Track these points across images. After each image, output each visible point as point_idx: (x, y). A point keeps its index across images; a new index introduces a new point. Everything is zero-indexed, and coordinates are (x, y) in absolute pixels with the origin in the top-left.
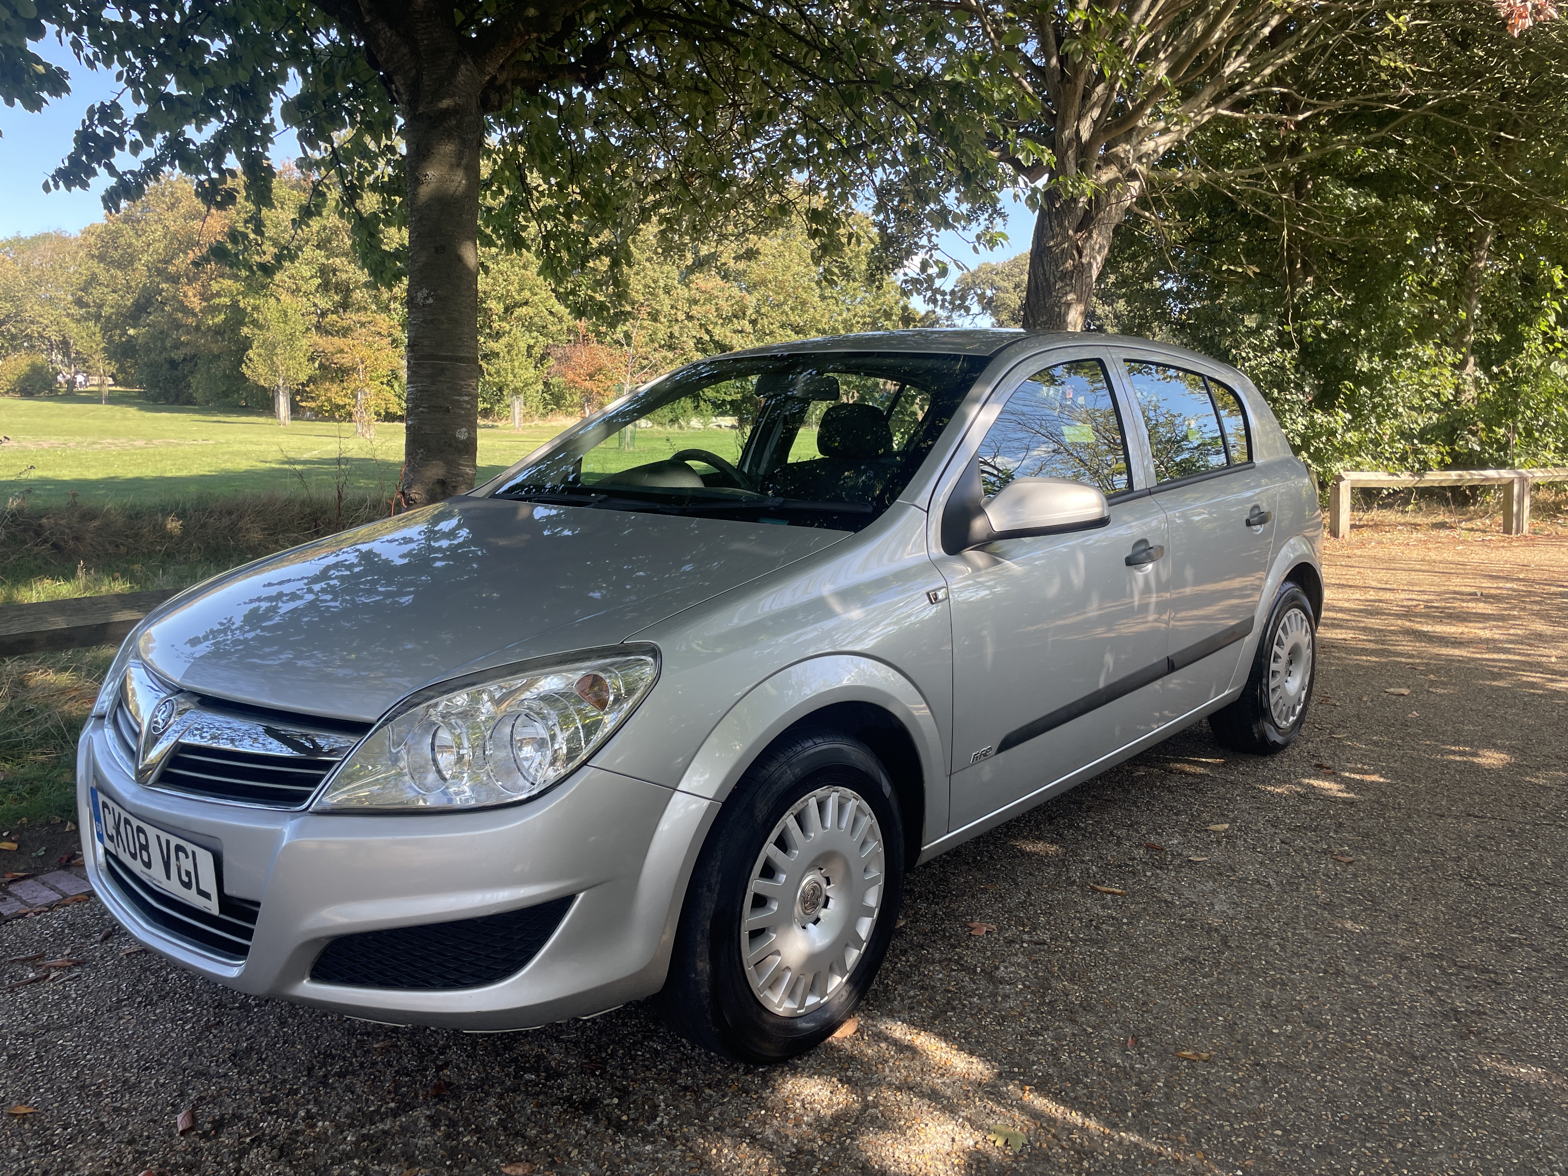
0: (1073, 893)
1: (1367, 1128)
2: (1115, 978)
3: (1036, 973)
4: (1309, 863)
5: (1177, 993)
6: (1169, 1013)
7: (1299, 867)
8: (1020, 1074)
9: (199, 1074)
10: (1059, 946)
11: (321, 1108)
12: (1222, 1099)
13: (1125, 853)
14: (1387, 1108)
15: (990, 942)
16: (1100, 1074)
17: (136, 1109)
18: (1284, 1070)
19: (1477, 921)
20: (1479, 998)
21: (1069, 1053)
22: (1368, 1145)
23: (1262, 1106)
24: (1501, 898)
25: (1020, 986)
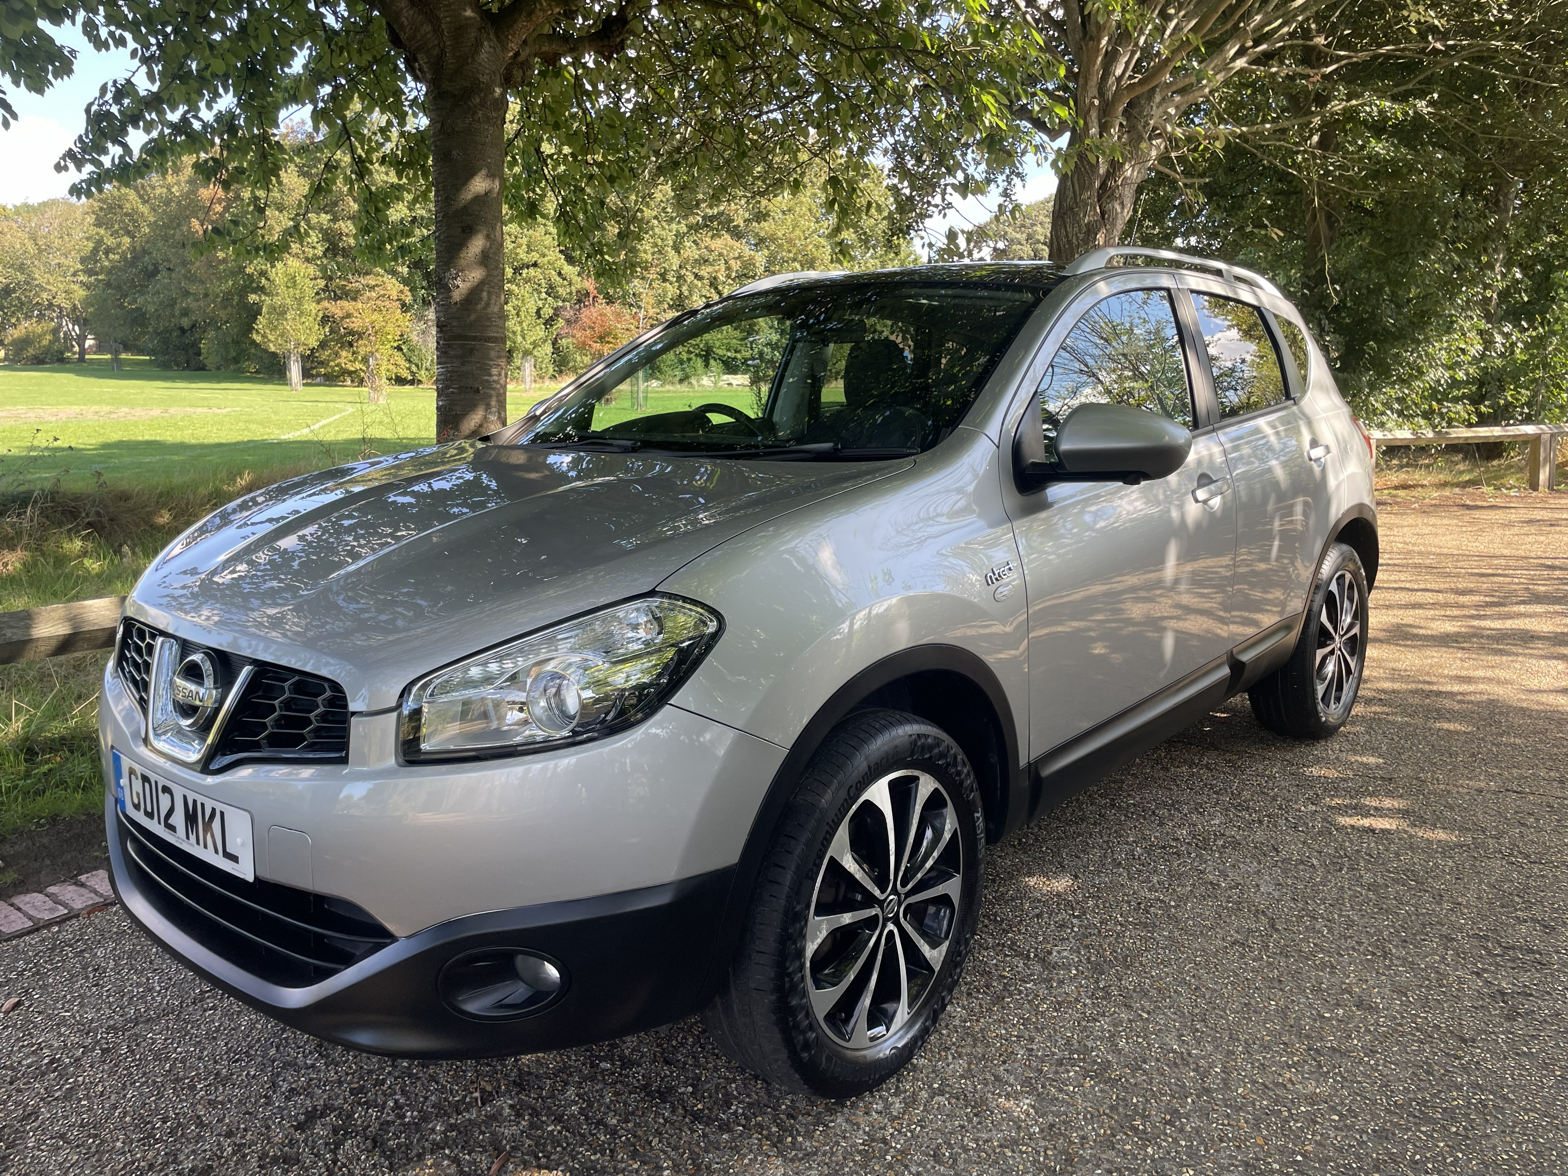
0: (1120, 875)
1: (1420, 1111)
2: (1166, 963)
3: (1089, 959)
4: (1351, 841)
5: (1229, 977)
6: (1222, 998)
7: (1342, 847)
8: (1080, 1060)
9: (286, 1065)
10: (1109, 930)
11: (408, 1098)
12: (1277, 1084)
13: (1168, 833)
14: (1440, 1092)
15: (1041, 927)
16: (1158, 1060)
17: (230, 1101)
18: (1338, 1055)
19: (1520, 901)
20: (1525, 978)
21: (1127, 1039)
22: (1423, 1129)
23: (1318, 1090)
24: (1543, 876)
25: (1074, 972)
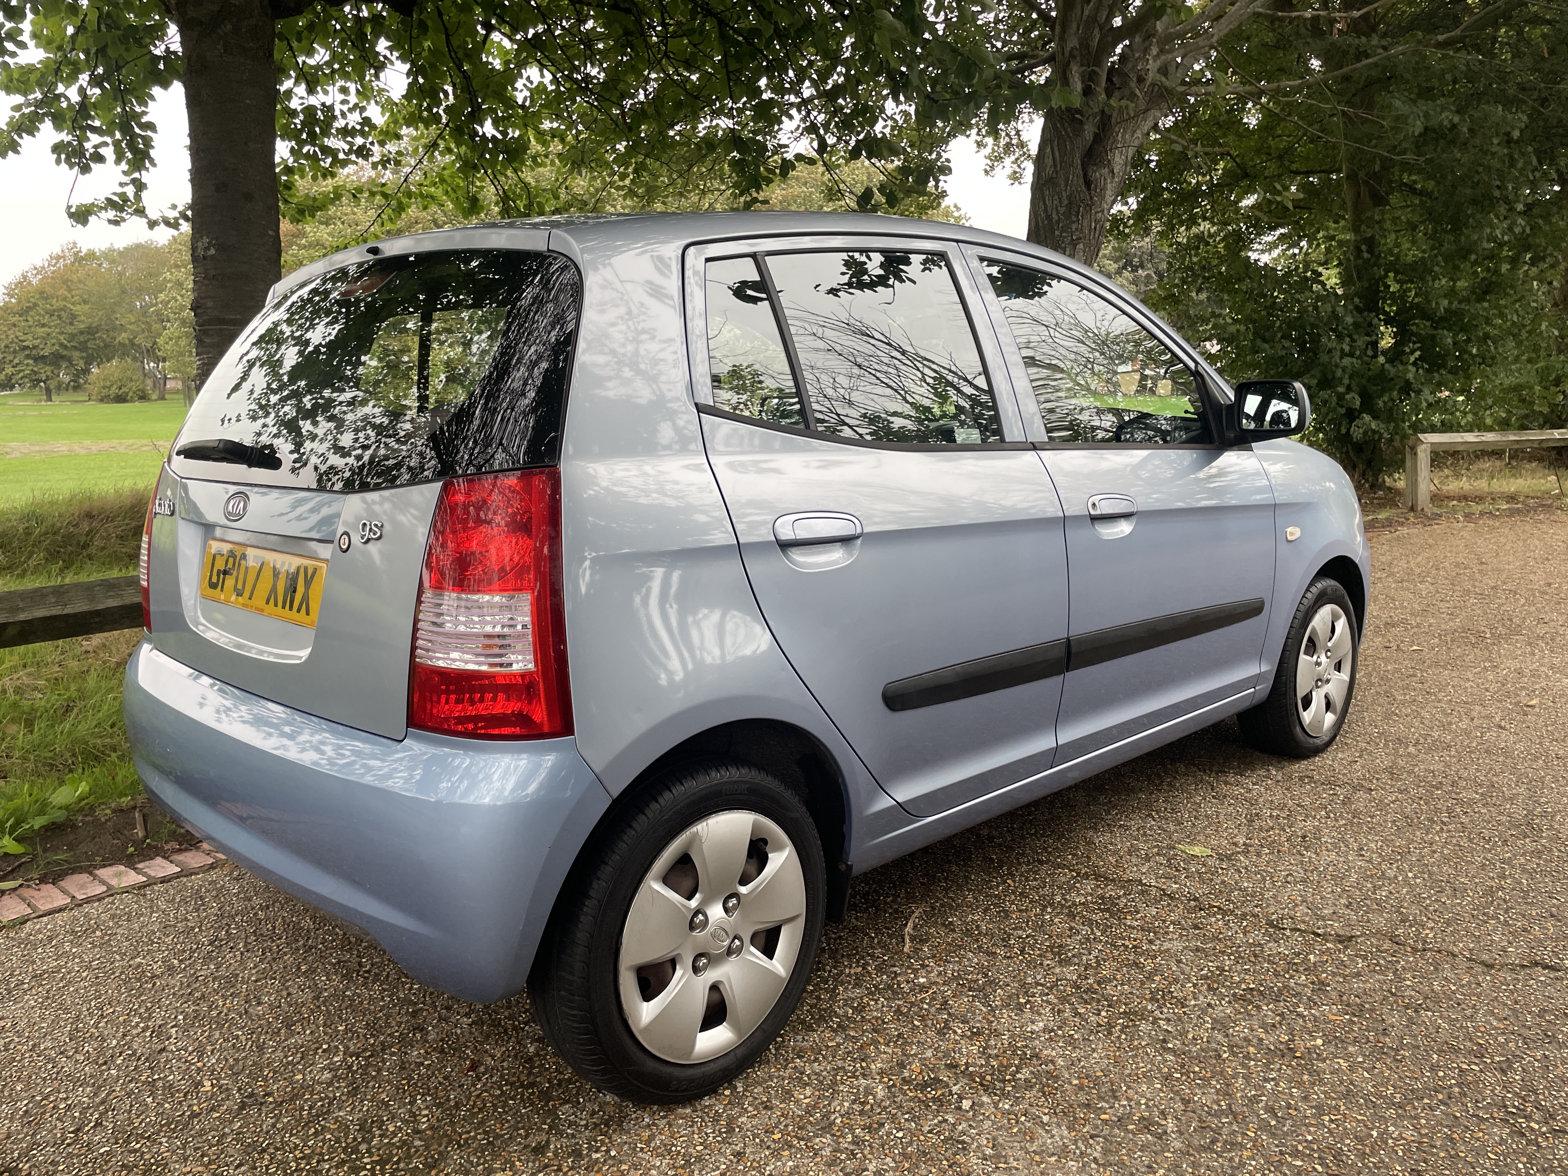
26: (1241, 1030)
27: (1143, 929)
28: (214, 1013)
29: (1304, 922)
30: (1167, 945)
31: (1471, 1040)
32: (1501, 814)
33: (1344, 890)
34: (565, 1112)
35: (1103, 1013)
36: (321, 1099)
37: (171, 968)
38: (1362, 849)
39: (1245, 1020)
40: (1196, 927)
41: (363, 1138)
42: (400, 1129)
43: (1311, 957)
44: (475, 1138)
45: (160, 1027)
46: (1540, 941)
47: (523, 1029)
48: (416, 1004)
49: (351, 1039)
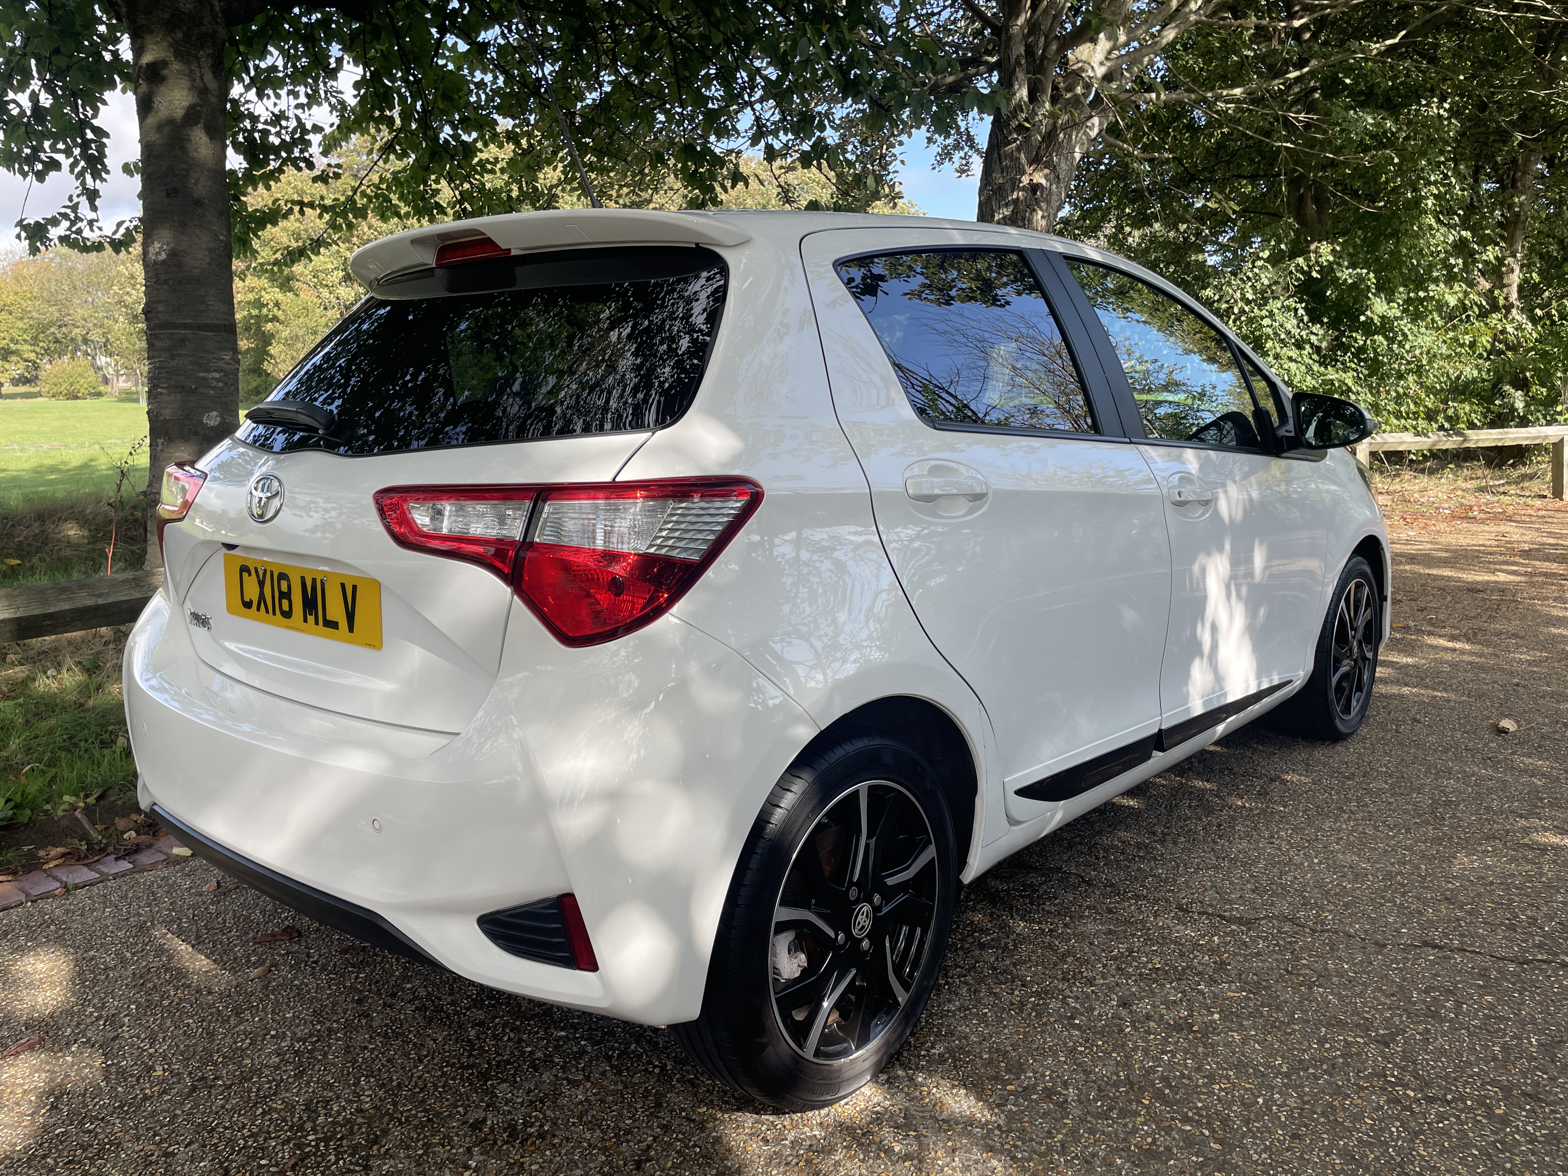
26: (1144, 1006)
27: (1059, 914)
28: (166, 1003)
29: (1211, 906)
30: (1081, 929)
31: (1358, 1015)
32: (1408, 803)
33: (1251, 876)
34: (503, 1090)
35: (1017, 993)
36: (269, 1082)
37: (124, 961)
38: (1273, 837)
39: (1148, 998)
40: (1110, 911)
41: (309, 1117)
42: (344, 1108)
43: (1216, 938)
44: (415, 1116)
45: (113, 1015)
46: (1432, 921)
47: (465, 1014)
48: (361, 991)
49: (298, 1025)
